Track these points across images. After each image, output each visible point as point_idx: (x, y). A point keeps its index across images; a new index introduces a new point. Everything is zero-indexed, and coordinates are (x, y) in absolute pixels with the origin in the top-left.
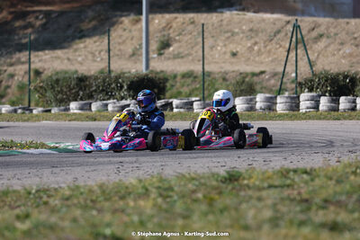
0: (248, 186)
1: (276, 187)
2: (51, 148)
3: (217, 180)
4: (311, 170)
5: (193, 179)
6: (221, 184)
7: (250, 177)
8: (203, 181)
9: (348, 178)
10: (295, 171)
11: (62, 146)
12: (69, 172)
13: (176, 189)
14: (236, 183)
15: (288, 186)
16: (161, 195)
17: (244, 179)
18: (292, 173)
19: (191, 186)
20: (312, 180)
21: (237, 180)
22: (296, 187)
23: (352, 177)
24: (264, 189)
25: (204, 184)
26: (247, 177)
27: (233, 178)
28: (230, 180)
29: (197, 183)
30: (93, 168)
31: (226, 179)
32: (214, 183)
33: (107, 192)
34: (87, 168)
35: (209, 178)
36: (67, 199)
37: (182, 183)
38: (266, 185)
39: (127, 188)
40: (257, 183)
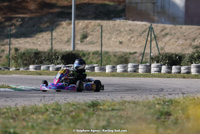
0: (101, 109)
1: (115, 110)
2: (12, 88)
3: (86, 106)
4: (138, 102)
5: (74, 105)
6: (88, 108)
7: (104, 105)
8: (78, 106)
9: (155, 106)
10: (129, 102)
11: (19, 87)
12: (14, 100)
13: (63, 110)
14: (96, 108)
15: (122, 110)
16: (53, 113)
17: (100, 105)
18: (127, 103)
19: (71, 109)
20: (136, 107)
21: (96, 106)
22: (126, 110)
23: (157, 106)
24: (109, 111)
25: (79, 108)
26: (102, 104)
27: (94, 105)
28: (93, 106)
29: (75, 107)
30: (28, 99)
31: (91, 105)
32: (84, 107)
33: (26, 110)
34: (24, 99)
35: (83, 105)
36: (3, 114)
37: (67, 107)
38: (110, 109)
39: (37, 109)
40: (107, 108)
